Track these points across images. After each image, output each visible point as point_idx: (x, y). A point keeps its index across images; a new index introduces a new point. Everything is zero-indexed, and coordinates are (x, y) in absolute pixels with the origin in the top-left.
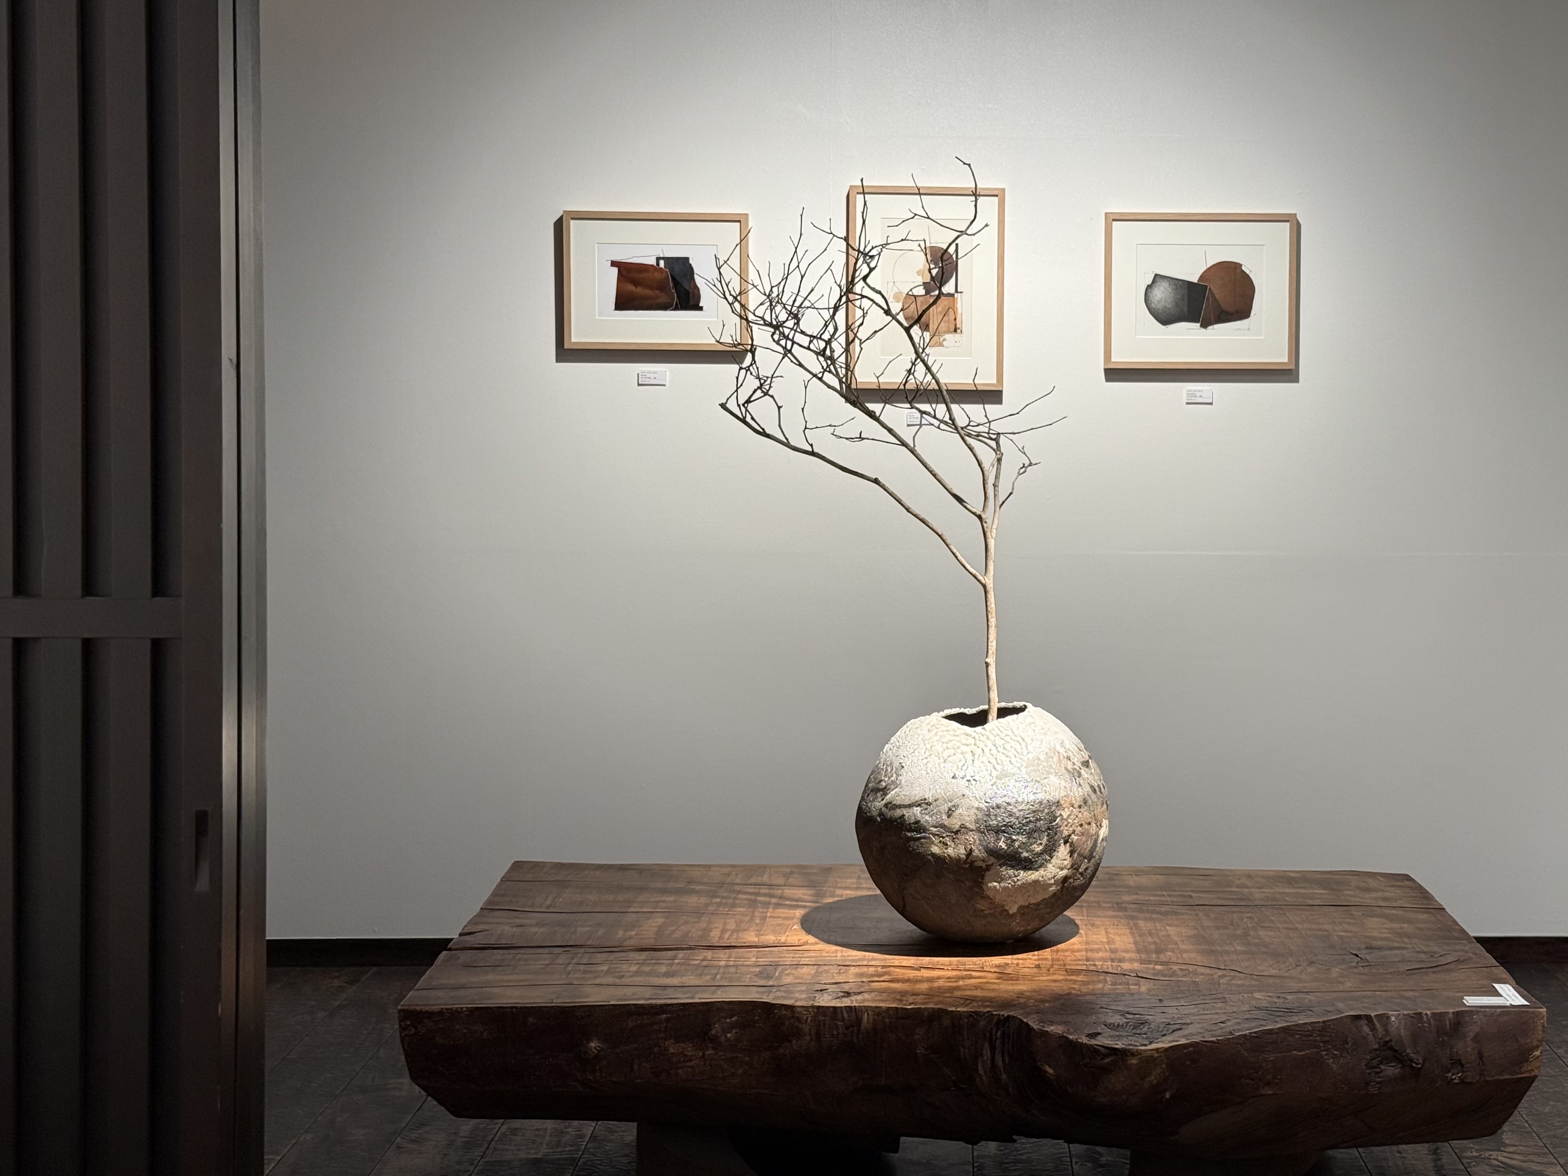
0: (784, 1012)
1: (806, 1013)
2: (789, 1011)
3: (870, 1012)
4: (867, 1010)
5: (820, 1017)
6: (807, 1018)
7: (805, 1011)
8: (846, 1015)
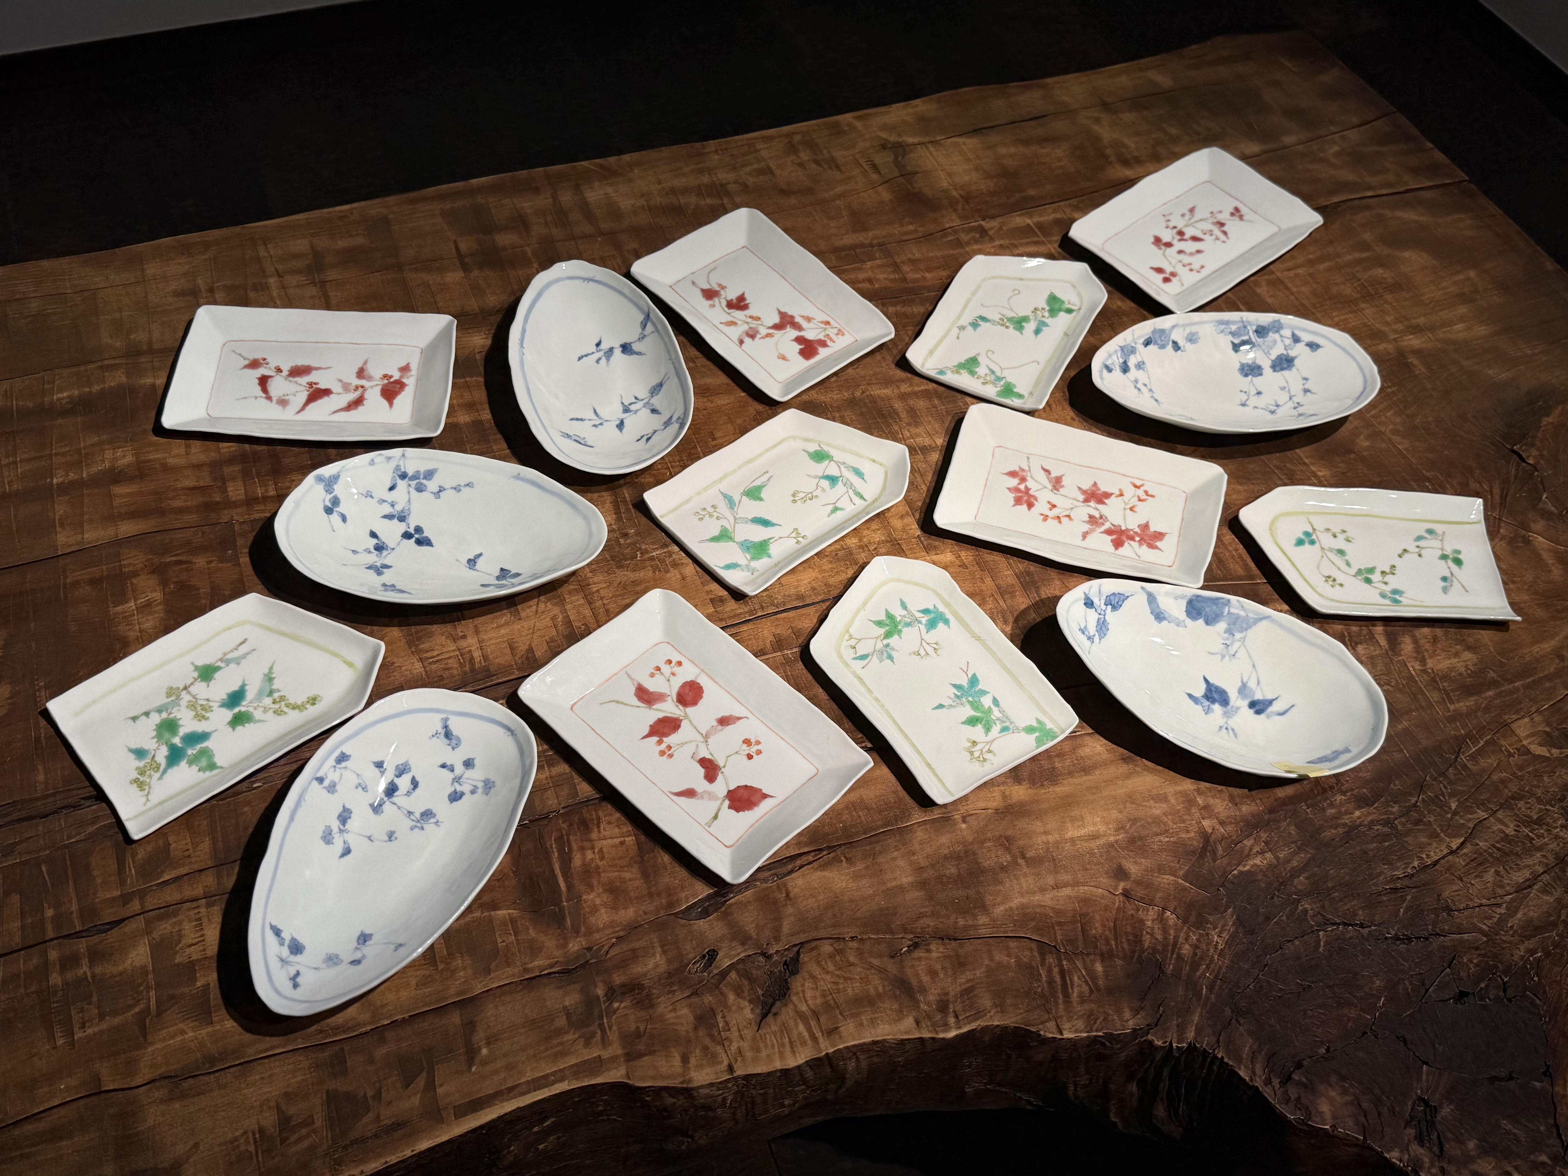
0: (670, 1101)
1: (721, 1092)
2: (681, 1097)
3: (862, 1057)
4: (855, 1054)
5: (754, 1092)
6: (724, 1099)
7: (719, 1090)
8: (809, 1074)
